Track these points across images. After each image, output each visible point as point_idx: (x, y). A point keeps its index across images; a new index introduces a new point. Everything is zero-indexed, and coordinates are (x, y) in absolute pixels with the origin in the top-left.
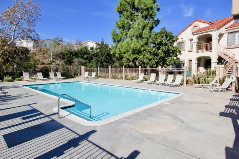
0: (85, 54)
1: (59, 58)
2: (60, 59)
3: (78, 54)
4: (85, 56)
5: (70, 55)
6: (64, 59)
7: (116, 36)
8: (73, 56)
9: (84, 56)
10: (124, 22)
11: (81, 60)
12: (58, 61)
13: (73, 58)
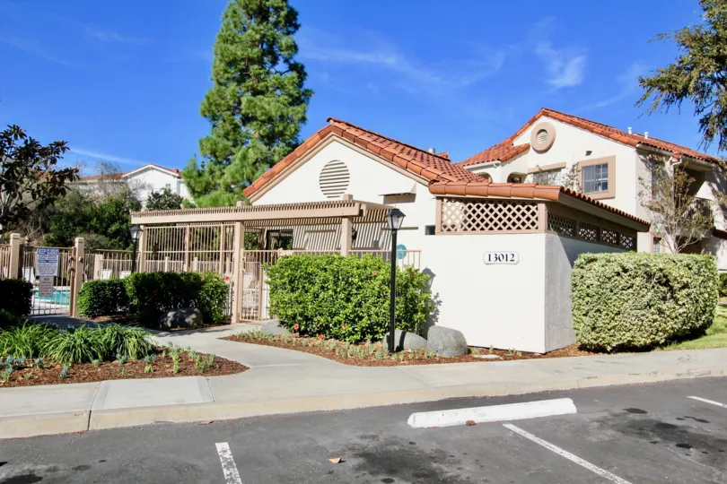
0: (113, 220)
1: (29, 226)
2: (33, 232)
3: (92, 219)
4: (114, 228)
5: (67, 222)
6: (47, 231)
7: (195, 180)
8: (75, 225)
9: (109, 226)
10: (214, 147)
11: (96, 240)
12: (27, 238)
13: (74, 230)
